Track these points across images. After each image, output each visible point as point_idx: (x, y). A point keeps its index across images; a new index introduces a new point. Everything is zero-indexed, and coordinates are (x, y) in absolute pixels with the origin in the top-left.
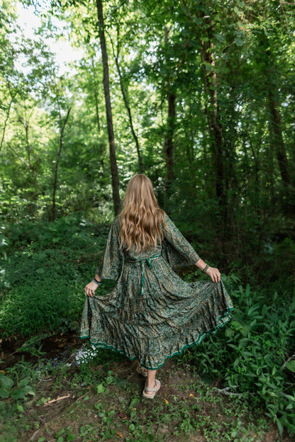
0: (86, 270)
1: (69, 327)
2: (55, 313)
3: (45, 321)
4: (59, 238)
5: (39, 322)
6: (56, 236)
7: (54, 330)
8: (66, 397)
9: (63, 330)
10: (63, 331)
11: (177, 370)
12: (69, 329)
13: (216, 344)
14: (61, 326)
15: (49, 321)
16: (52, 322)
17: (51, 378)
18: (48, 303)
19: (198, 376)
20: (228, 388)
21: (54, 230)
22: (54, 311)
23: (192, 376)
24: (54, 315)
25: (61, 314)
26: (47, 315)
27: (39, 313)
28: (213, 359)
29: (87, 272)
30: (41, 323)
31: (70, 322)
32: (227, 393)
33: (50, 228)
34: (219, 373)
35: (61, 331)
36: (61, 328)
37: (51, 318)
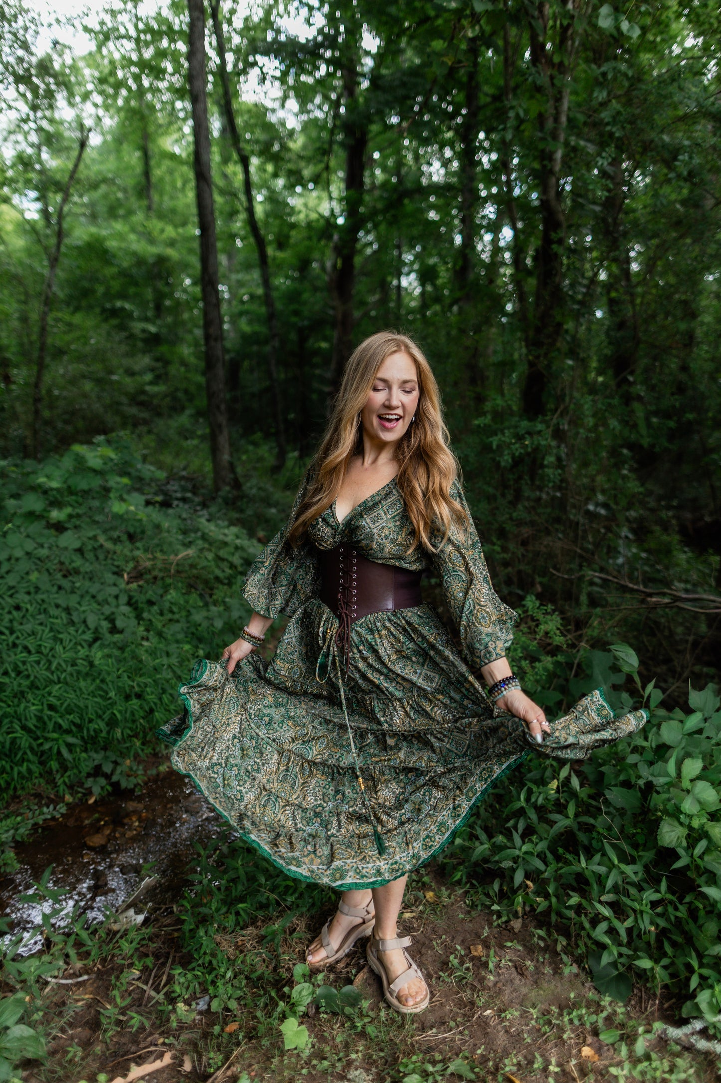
0: (151, 603)
1: (115, 778)
2: (70, 740)
3: (41, 763)
4: (69, 510)
5: (24, 769)
6: (56, 503)
7: (71, 787)
8: (158, 1064)
9: (97, 788)
10: (96, 790)
11: (502, 947)
12: (116, 785)
13: (628, 869)
14: (89, 775)
15: (54, 765)
16: (64, 768)
17: (86, 970)
18: (51, 707)
19: (575, 969)
20: (698, 1025)
21: (55, 484)
22: (68, 732)
23: (557, 971)
24: (70, 747)
25: (91, 742)
26: (47, 746)
27: (25, 741)
28: (629, 923)
29: (155, 609)
30: (30, 771)
31: (116, 763)
32: (702, 1044)
33: (42, 479)
34: (658, 969)
35: (89, 793)
36: (89, 783)
37: (59, 753)
